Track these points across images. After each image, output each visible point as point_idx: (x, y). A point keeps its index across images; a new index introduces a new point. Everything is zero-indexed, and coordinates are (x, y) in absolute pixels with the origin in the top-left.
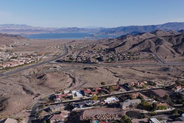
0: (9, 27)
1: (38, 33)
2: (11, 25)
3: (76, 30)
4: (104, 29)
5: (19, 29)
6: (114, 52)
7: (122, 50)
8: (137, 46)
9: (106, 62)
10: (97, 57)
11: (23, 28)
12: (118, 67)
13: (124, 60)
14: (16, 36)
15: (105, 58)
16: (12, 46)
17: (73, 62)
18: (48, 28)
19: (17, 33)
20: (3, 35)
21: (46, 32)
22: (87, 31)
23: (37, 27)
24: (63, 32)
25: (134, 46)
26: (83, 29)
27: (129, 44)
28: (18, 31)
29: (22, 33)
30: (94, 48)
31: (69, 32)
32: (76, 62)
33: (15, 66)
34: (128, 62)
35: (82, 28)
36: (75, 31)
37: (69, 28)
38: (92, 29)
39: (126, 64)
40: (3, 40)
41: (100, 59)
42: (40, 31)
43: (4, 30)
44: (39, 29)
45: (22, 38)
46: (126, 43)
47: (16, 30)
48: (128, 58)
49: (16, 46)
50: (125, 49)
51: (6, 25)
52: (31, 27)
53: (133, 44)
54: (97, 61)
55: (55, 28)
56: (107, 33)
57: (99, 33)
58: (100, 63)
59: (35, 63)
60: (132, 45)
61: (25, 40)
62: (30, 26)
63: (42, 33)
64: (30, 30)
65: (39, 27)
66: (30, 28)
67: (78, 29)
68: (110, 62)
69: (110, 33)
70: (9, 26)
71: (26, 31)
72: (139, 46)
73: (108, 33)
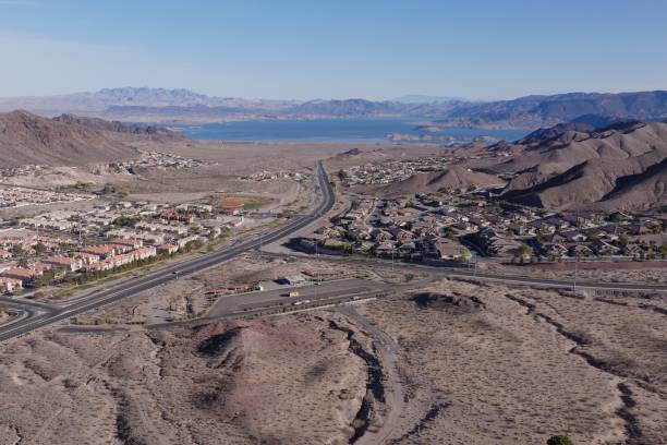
0: (130, 99)
1: (228, 119)
2: (137, 91)
3: (361, 108)
4: (465, 104)
5: (165, 104)
6: (535, 209)
7: (570, 199)
8: (639, 186)
9: (512, 263)
10: (462, 233)
11: (179, 103)
12: (582, 298)
13: (595, 253)
14: (150, 130)
15: (503, 242)
16: (130, 171)
17: (359, 253)
18: (263, 102)
19: (157, 120)
20: (109, 127)
21: (253, 117)
22: (399, 111)
23: (226, 99)
24: (315, 117)
25: (625, 183)
26: (385, 106)
27: (603, 175)
28: (161, 110)
29: (174, 118)
30: (438, 185)
31: (334, 117)
32: (372, 252)
33: (119, 264)
34: (618, 265)
35: (381, 100)
36: (358, 112)
37: (337, 102)
38: (421, 106)
39: (610, 275)
40: (101, 147)
41: (479, 244)
42: (233, 111)
43: (115, 108)
44: (231, 104)
45: (170, 136)
46: (587, 170)
47: (153, 108)
48: (614, 243)
49: (142, 170)
50: (587, 196)
51: (121, 90)
52: (203, 97)
53: (622, 175)
54: (469, 256)
55: (285, 103)
56: (476, 122)
57: (447, 121)
58: (482, 265)
59: (203, 249)
60: (614, 179)
61: (182, 146)
62: (201, 93)
63: (240, 118)
64: (200, 109)
65: (231, 99)
66: (200, 101)
67: (369, 105)
68: (531, 263)
69: (487, 122)
70: (132, 95)
71: (188, 110)
72: (651, 184)
73: (481, 121)
